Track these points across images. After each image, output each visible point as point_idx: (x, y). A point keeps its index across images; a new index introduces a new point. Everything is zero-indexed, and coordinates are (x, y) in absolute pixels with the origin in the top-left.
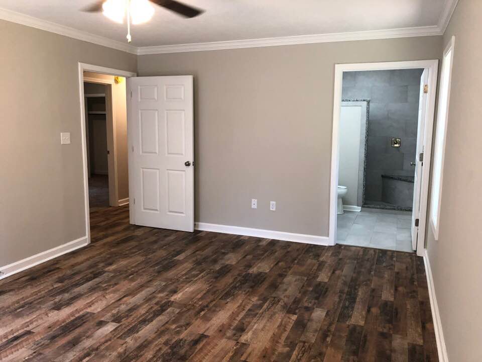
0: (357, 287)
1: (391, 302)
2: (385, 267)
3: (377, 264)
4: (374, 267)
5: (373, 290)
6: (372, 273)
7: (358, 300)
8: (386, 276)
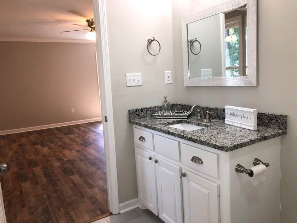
0: (49, 181)
1: (23, 182)
2: (38, 208)
3: (48, 207)
4: (48, 203)
5: (37, 184)
6: (45, 196)
7: (43, 176)
8: (33, 199)
